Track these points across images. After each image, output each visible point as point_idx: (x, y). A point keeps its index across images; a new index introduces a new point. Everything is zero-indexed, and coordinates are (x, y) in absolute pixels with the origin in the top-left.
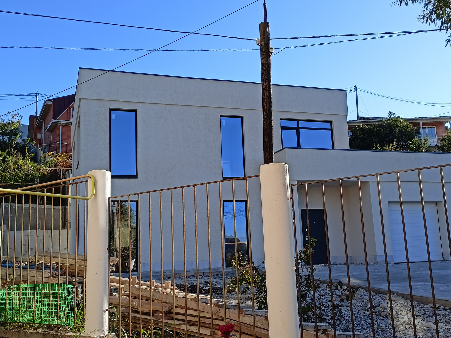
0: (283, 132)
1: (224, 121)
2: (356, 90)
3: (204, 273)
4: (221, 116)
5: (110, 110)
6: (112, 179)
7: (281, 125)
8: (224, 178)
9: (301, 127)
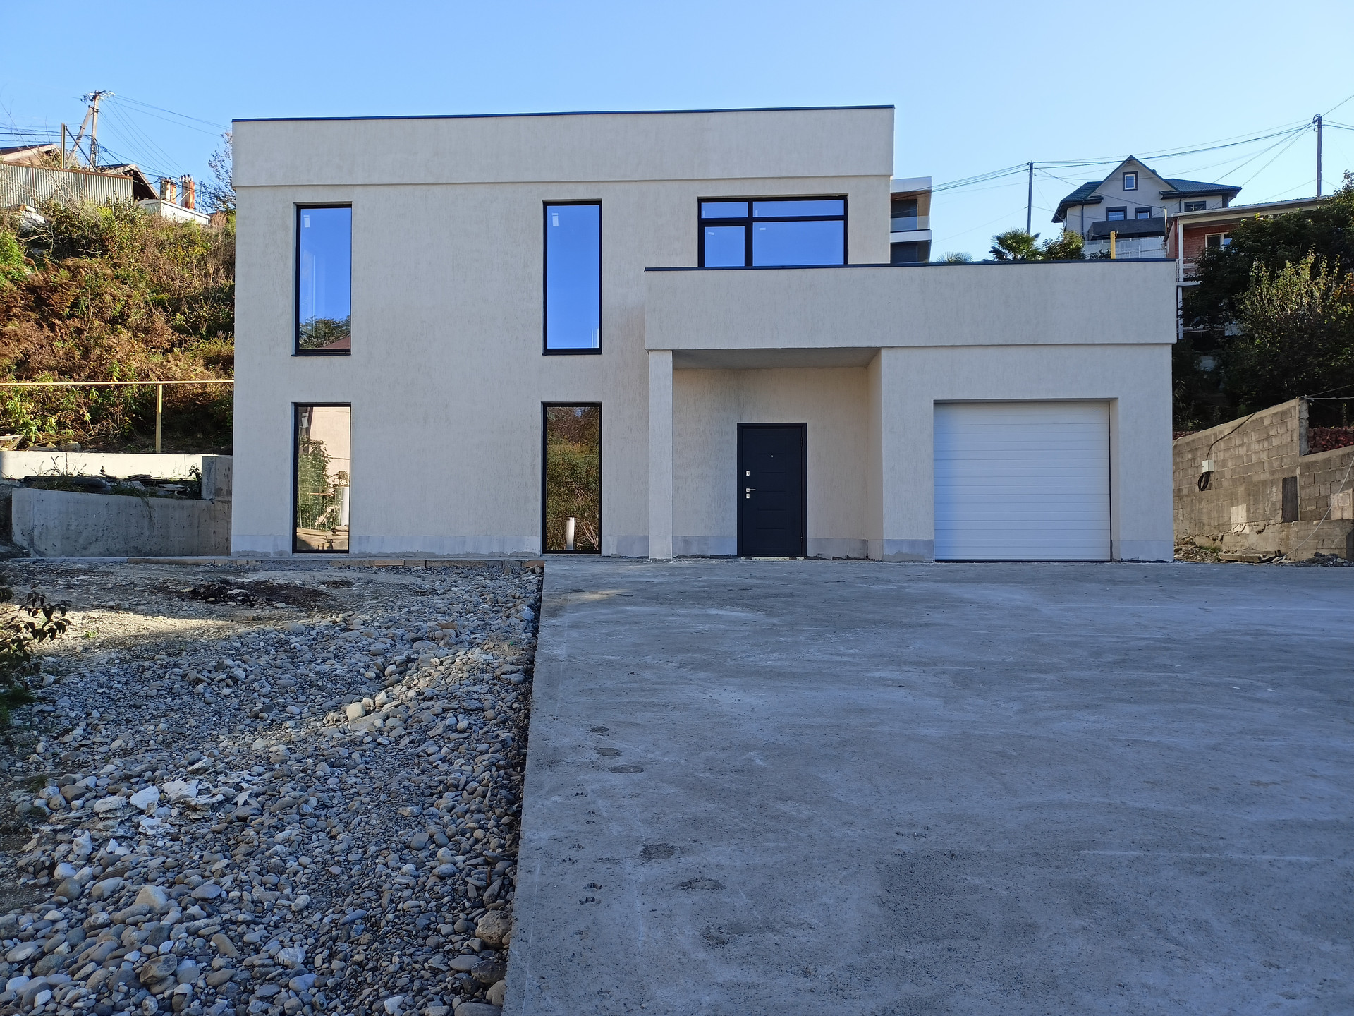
0: (706, 232)
2: (1320, 126)
4: (546, 204)
5: (299, 207)
6: (298, 359)
7: (704, 216)
8: (547, 352)
9: (756, 214)
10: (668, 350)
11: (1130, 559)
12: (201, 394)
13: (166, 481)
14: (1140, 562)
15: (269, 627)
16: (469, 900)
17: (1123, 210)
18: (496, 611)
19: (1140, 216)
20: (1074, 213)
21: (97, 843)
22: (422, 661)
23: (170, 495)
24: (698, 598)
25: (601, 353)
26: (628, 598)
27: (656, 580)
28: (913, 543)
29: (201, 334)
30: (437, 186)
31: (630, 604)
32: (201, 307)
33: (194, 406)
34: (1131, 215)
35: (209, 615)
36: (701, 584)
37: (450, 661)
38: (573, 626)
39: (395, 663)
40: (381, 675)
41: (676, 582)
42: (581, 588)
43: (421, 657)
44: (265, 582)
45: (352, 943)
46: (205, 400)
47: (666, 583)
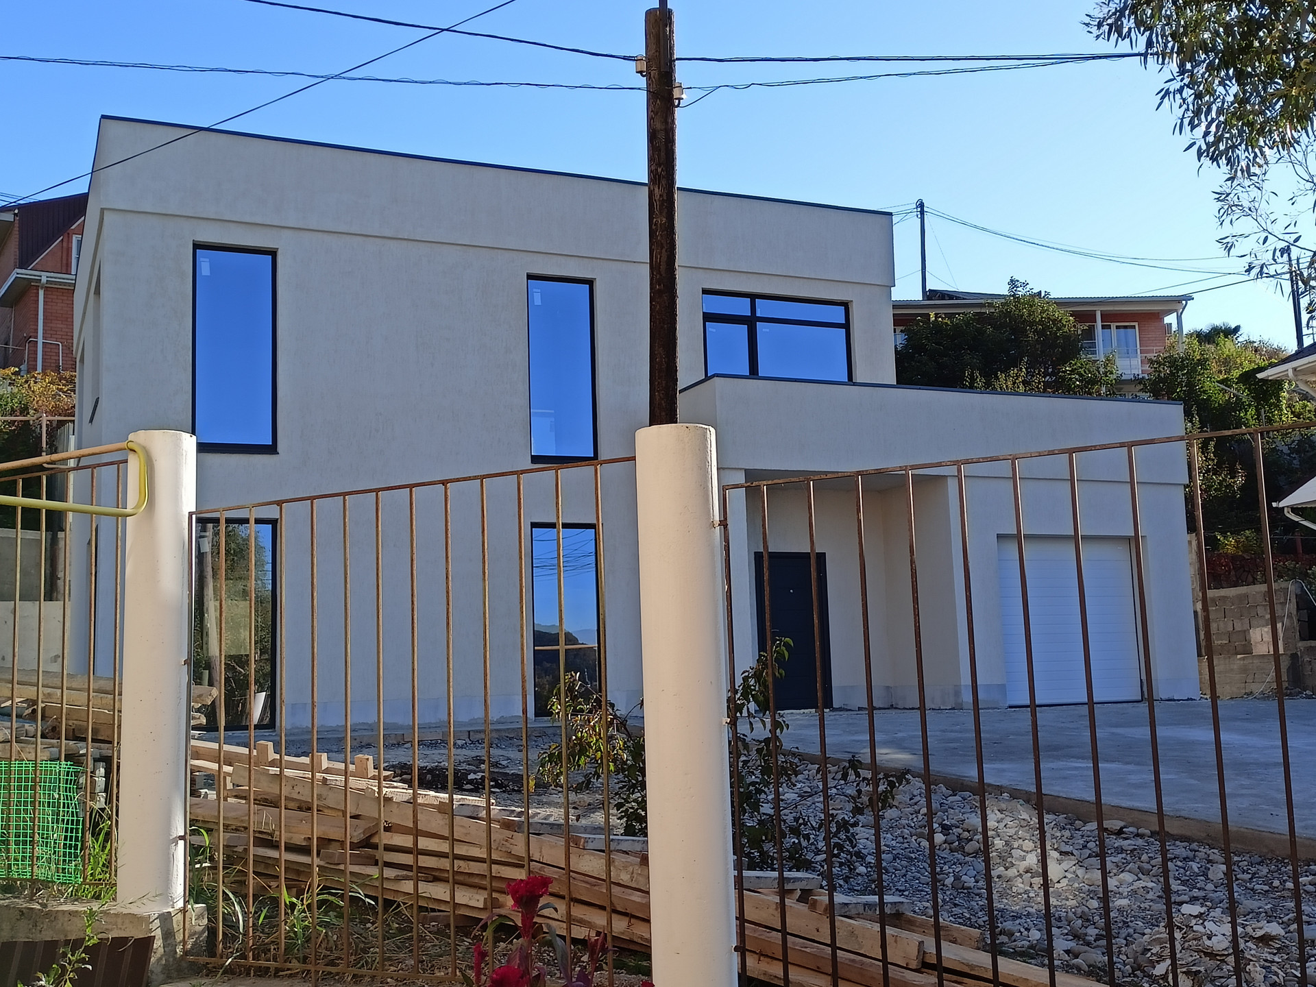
0: (710, 329)
1: (539, 291)
2: (922, 213)
3: (471, 733)
4: (530, 277)
5: (196, 247)
7: (708, 310)
8: (534, 459)
9: (760, 315)
10: (742, 469)
14: (1175, 700)
28: (988, 688)
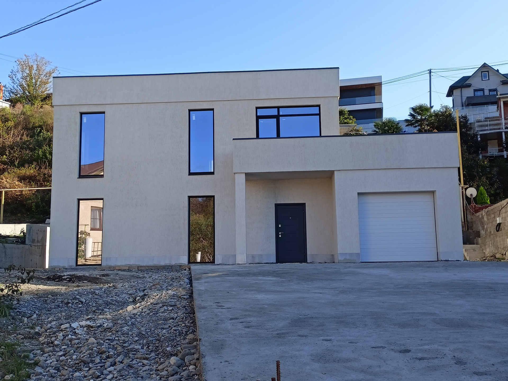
0: (261, 122)
1: (195, 115)
4: (190, 111)
5: (82, 114)
6: (80, 179)
7: (258, 115)
8: (190, 174)
9: (281, 114)
10: (243, 173)
11: (445, 260)
12: (20, 195)
13: (8, 236)
14: (449, 261)
15: (85, 288)
16: (184, 334)
17: (483, 90)
18: (173, 281)
19: (492, 93)
20: (457, 92)
21: (64, 337)
22: (150, 295)
23: (12, 242)
24: (255, 274)
25: (214, 174)
26: (227, 275)
27: (238, 270)
28: (351, 254)
29: (15, 165)
30: (143, 104)
31: (228, 277)
32: (15, 152)
33: (16, 201)
34: (487, 93)
35: (59, 285)
36: (257, 271)
37: (161, 294)
38: (205, 282)
39: (139, 296)
40: (134, 301)
41: (247, 270)
42: (207, 273)
43: (149, 293)
44: (73, 275)
45: (153, 344)
46: (22, 198)
47: (243, 271)
